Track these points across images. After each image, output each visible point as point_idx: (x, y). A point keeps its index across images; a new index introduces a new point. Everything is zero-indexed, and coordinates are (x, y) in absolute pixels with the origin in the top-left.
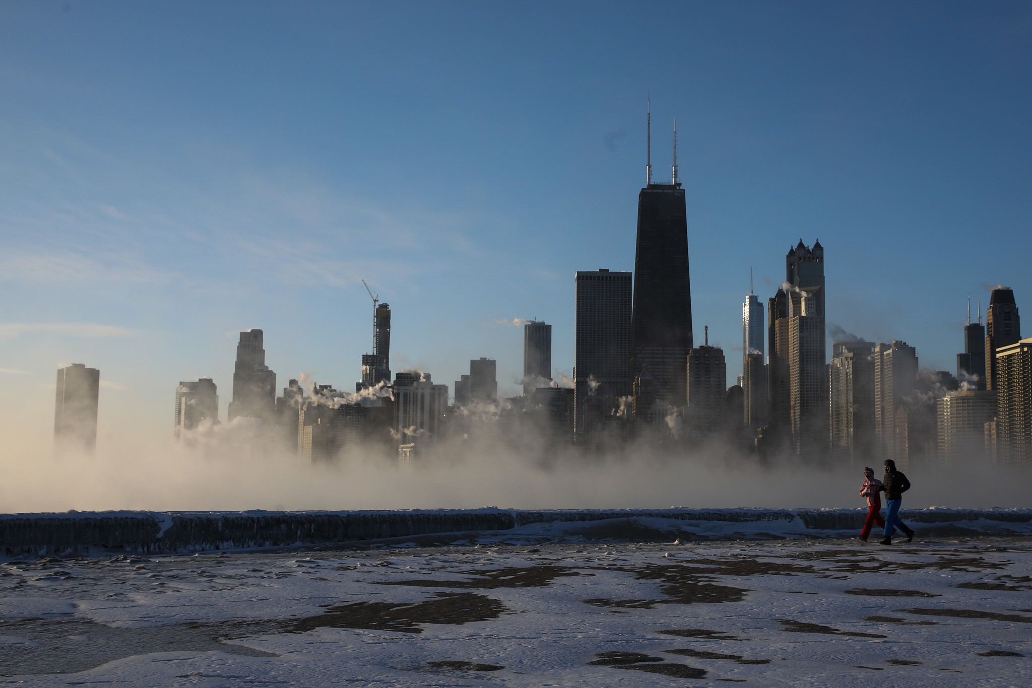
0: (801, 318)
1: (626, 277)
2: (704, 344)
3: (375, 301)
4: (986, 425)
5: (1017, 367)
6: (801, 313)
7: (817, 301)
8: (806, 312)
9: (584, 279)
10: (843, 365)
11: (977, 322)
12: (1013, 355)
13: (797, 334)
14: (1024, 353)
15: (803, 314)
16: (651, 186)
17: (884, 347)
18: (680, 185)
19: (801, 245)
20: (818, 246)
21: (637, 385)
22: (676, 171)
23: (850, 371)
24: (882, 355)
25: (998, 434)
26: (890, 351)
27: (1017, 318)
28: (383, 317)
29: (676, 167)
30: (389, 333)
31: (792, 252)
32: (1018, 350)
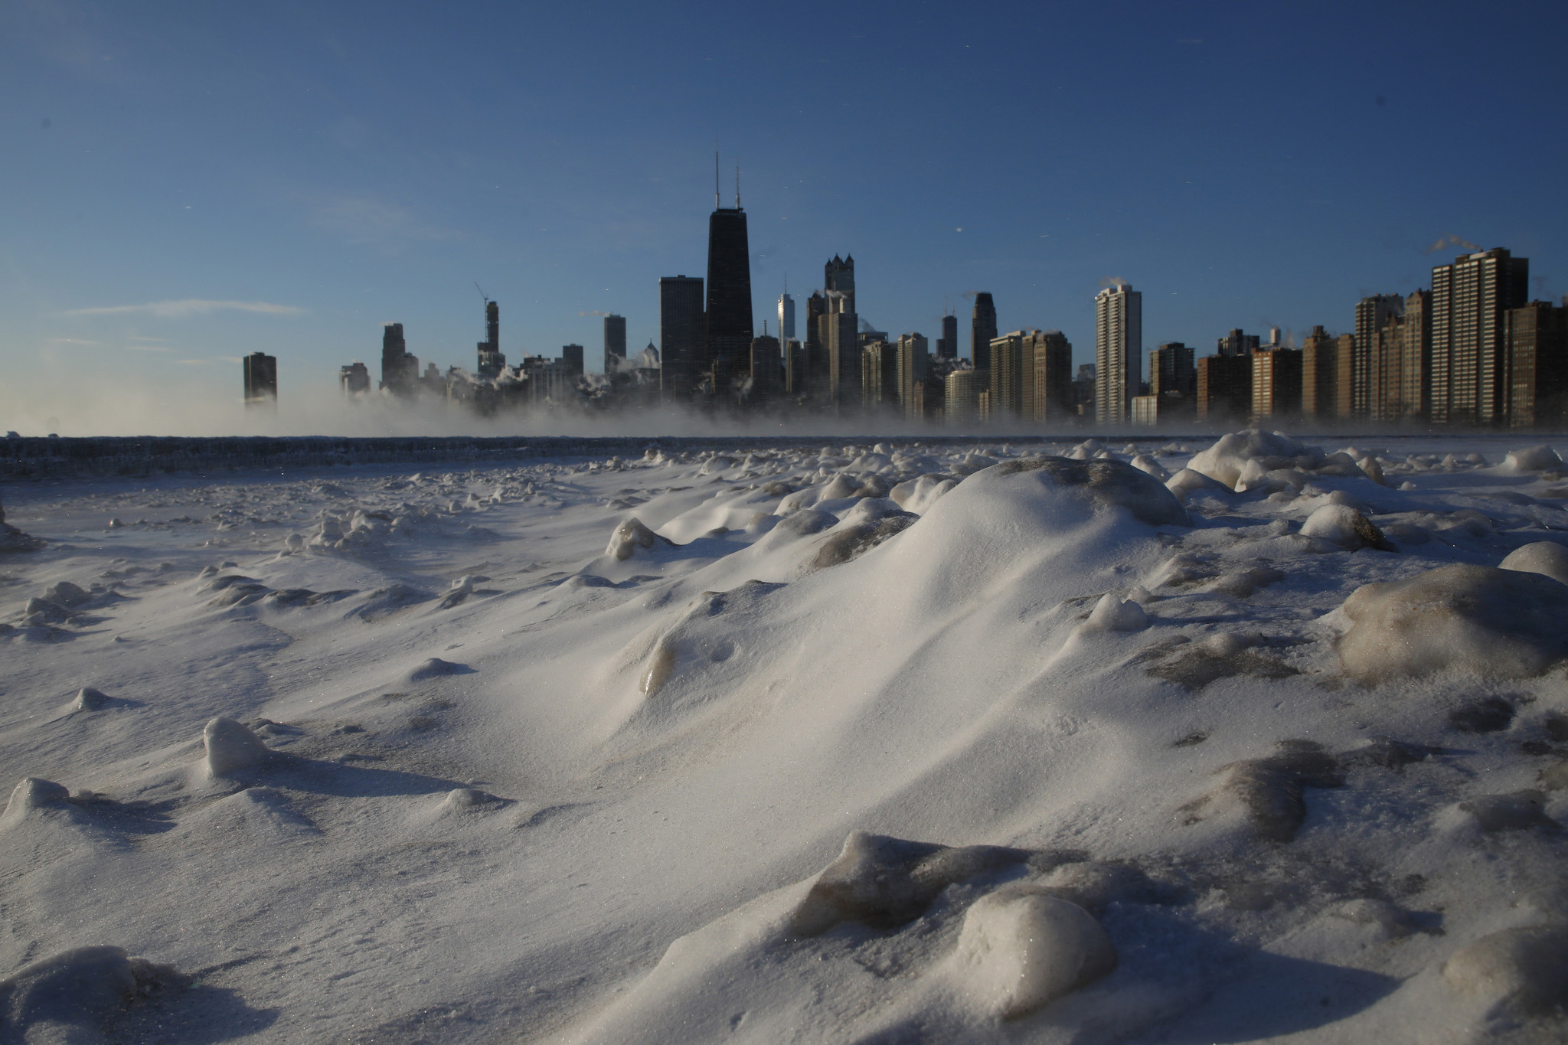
0: (840, 315)
1: (698, 282)
2: (763, 334)
3: (486, 299)
4: (981, 395)
5: (1005, 355)
6: (839, 310)
7: (851, 302)
8: (844, 309)
9: (667, 284)
10: (873, 350)
11: (951, 314)
12: (1002, 344)
13: (837, 327)
14: (1011, 343)
15: (841, 311)
16: (720, 211)
17: (905, 337)
18: (742, 209)
19: (837, 258)
20: (850, 259)
21: (715, 366)
22: (739, 199)
23: (879, 355)
24: (904, 343)
25: (990, 401)
26: (910, 341)
27: (995, 315)
28: (492, 312)
29: (738, 195)
30: (497, 326)
31: (829, 264)
32: (1007, 341)
